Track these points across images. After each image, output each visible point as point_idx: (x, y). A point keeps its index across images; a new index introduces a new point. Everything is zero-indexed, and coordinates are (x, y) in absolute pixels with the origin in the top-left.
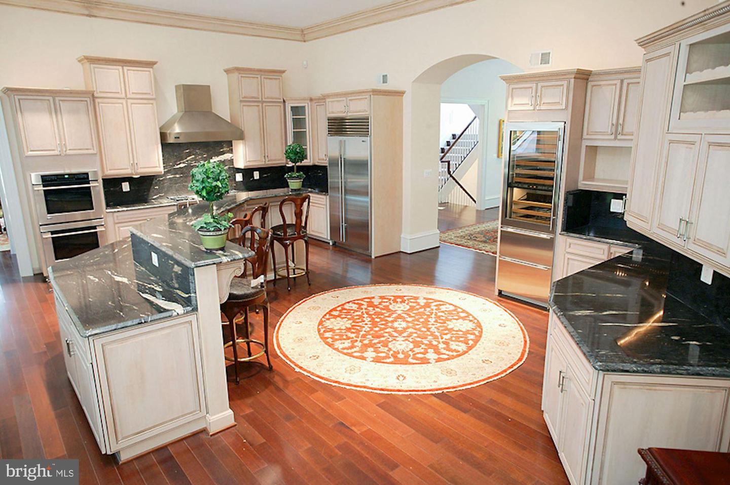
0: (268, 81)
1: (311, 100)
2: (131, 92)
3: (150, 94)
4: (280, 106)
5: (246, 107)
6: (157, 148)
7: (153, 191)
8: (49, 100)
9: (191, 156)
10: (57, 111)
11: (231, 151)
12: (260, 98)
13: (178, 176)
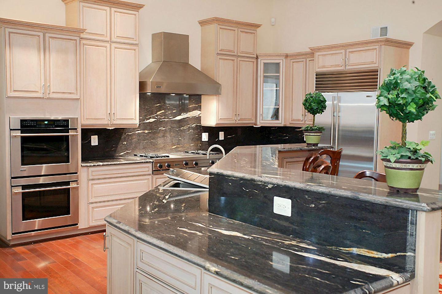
0: (244, 34)
1: (287, 56)
2: (116, 36)
3: (133, 38)
4: (253, 62)
5: (222, 60)
6: (136, 97)
7: (121, 147)
8: (39, 36)
9: (161, 110)
10: (45, 48)
11: (199, 108)
12: (236, 52)
13: (146, 132)
